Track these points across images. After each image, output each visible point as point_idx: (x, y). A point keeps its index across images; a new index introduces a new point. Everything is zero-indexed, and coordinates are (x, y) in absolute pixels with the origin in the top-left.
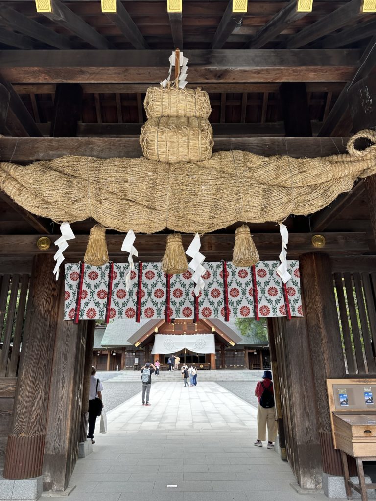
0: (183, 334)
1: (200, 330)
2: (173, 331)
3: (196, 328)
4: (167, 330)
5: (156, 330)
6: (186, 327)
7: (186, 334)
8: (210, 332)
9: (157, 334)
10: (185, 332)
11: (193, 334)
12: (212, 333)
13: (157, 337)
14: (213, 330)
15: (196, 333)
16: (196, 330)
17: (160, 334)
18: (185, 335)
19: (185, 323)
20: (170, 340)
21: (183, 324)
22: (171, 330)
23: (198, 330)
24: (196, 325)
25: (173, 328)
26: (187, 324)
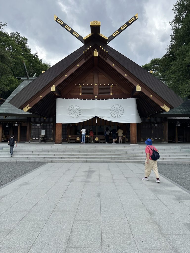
0: (93, 99)
1: (117, 94)
2: (81, 94)
3: (111, 91)
4: (72, 94)
5: (53, 89)
6: (98, 90)
7: (98, 98)
8: (131, 96)
9: (59, 97)
10: (96, 97)
11: (107, 99)
14: (138, 88)
15: (111, 98)
18: (96, 100)
19: (96, 84)
20: (75, 105)
21: (93, 86)
22: (77, 94)
23: (113, 93)
24: (111, 86)
25: (81, 91)
26: (99, 86)
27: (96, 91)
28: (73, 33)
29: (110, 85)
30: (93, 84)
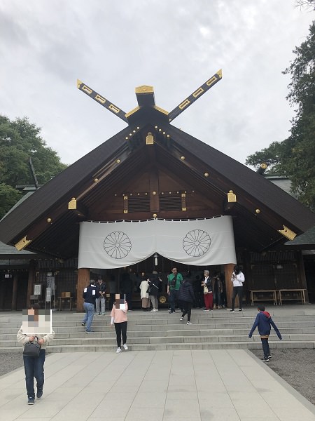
0: (151, 218)
1: (194, 208)
2: (126, 212)
3: (184, 203)
4: (110, 212)
5: (73, 205)
6: (158, 202)
10: (155, 215)
11: (177, 219)
14: (232, 197)
15: (184, 217)
16: (184, 211)
21: (148, 197)
22: (119, 212)
23: (188, 208)
24: (183, 195)
25: (126, 205)
26: (160, 195)
27: (155, 205)
28: (110, 107)
29: (181, 193)
30: (150, 193)
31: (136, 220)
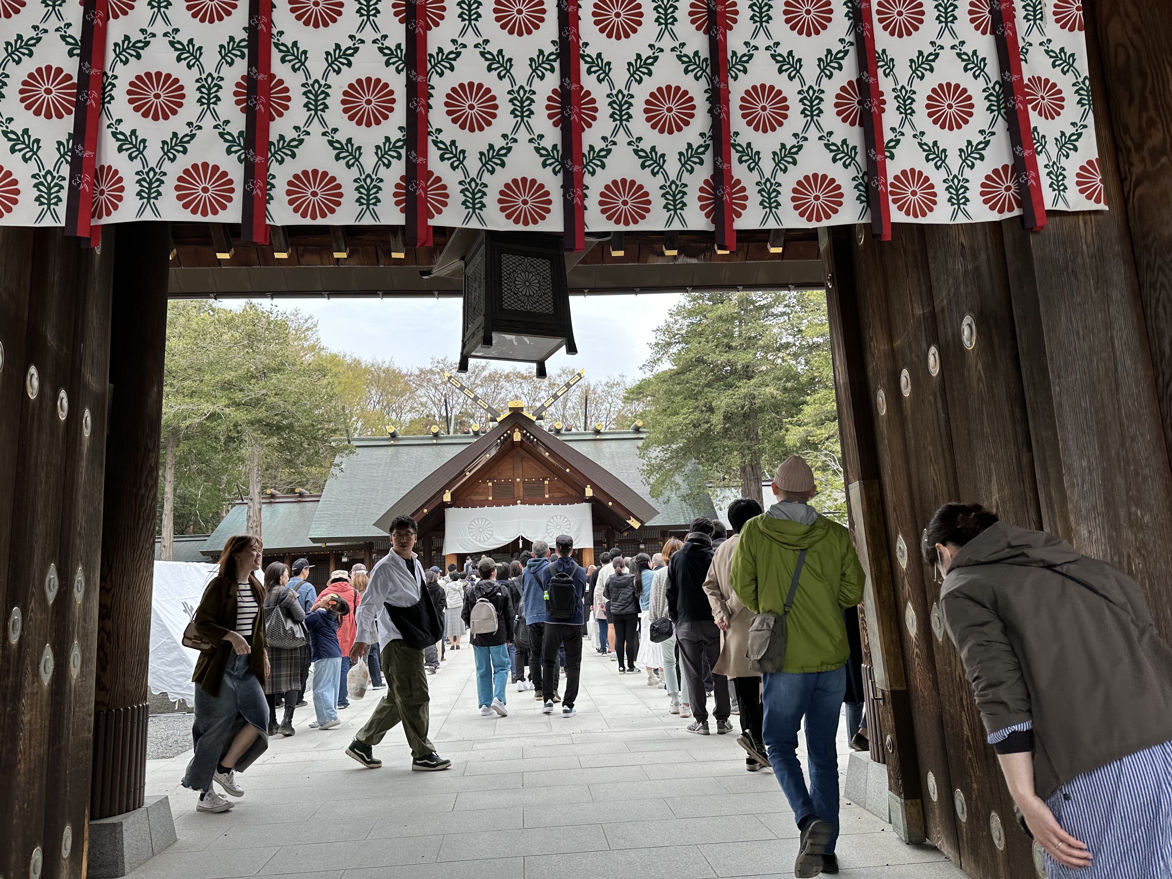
0: (515, 504)
1: (556, 495)
2: (490, 498)
3: (547, 490)
4: (475, 498)
5: (447, 497)
6: (522, 489)
7: (523, 503)
8: (581, 498)
9: (450, 506)
10: (519, 502)
11: (539, 504)
12: (587, 501)
13: (452, 515)
14: (589, 492)
15: (547, 502)
16: (547, 496)
17: (459, 507)
18: (520, 508)
19: (518, 480)
20: (482, 519)
21: (513, 483)
22: (484, 498)
23: (551, 494)
24: (546, 482)
25: (491, 493)
26: (524, 482)
27: (520, 491)
29: (544, 480)
30: (514, 480)
31: (498, 505)
